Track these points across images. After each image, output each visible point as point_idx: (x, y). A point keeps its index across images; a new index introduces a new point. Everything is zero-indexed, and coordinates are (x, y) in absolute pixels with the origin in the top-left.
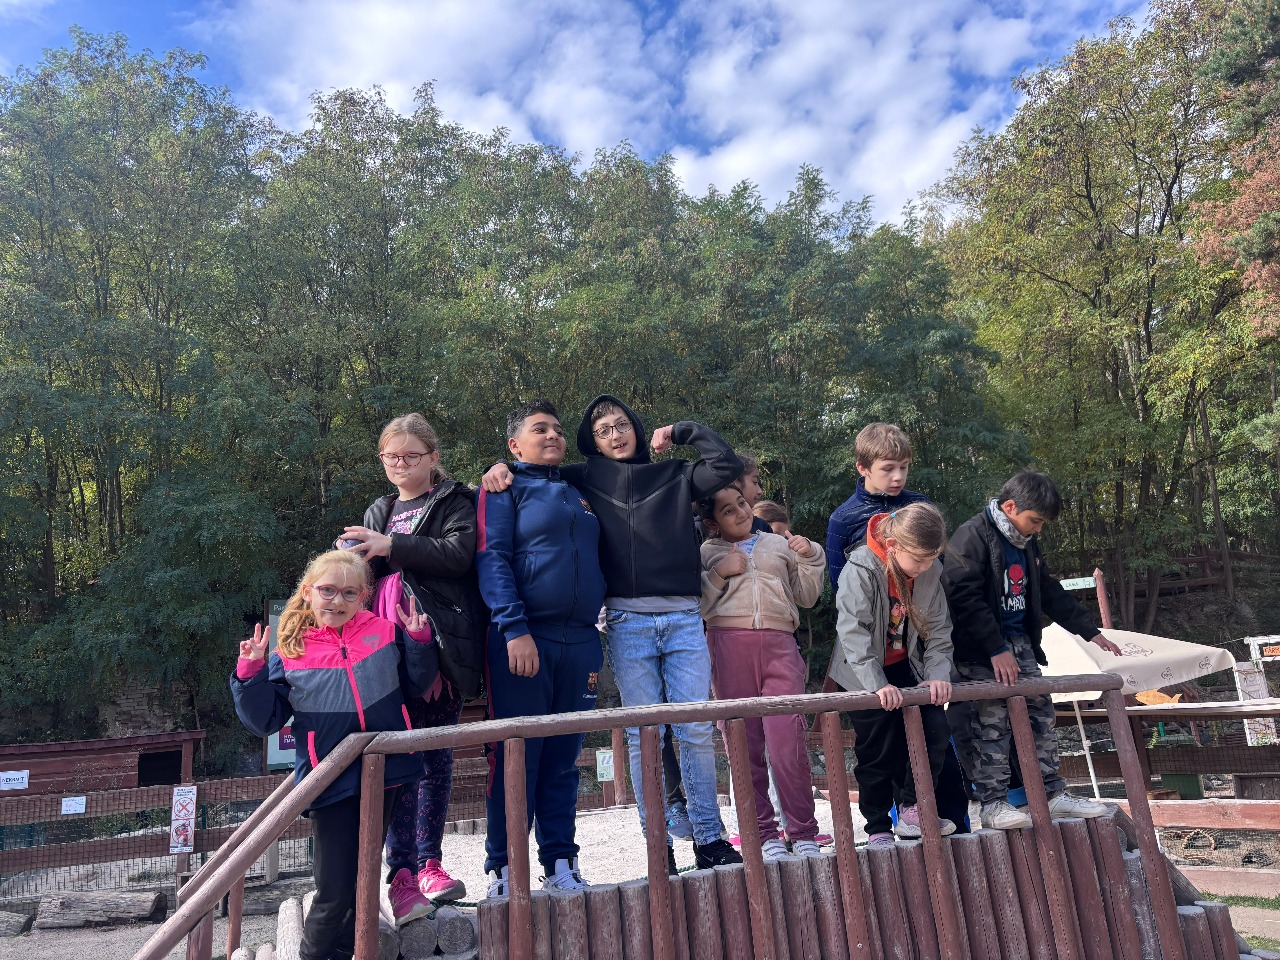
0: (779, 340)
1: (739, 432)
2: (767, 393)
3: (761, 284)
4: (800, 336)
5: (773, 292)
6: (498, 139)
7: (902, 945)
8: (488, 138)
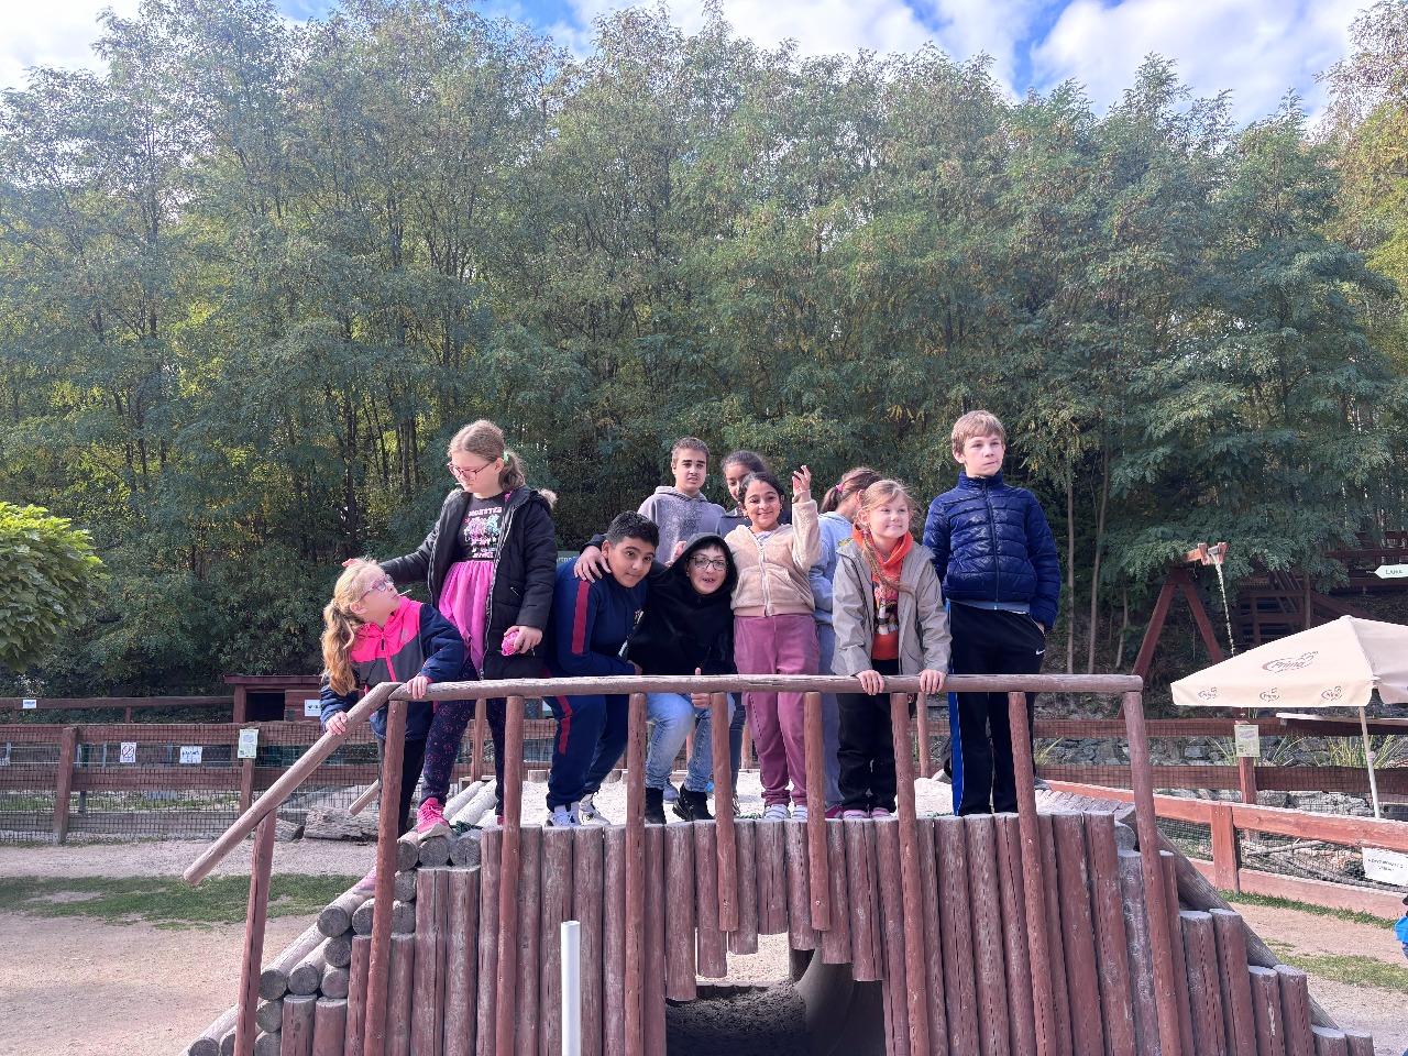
0: (1098, 273)
1: (1045, 382)
2: (1082, 336)
3: (1079, 207)
4: (1123, 267)
5: (1095, 216)
6: (785, 53)
7: (865, 908)
8: (774, 54)
